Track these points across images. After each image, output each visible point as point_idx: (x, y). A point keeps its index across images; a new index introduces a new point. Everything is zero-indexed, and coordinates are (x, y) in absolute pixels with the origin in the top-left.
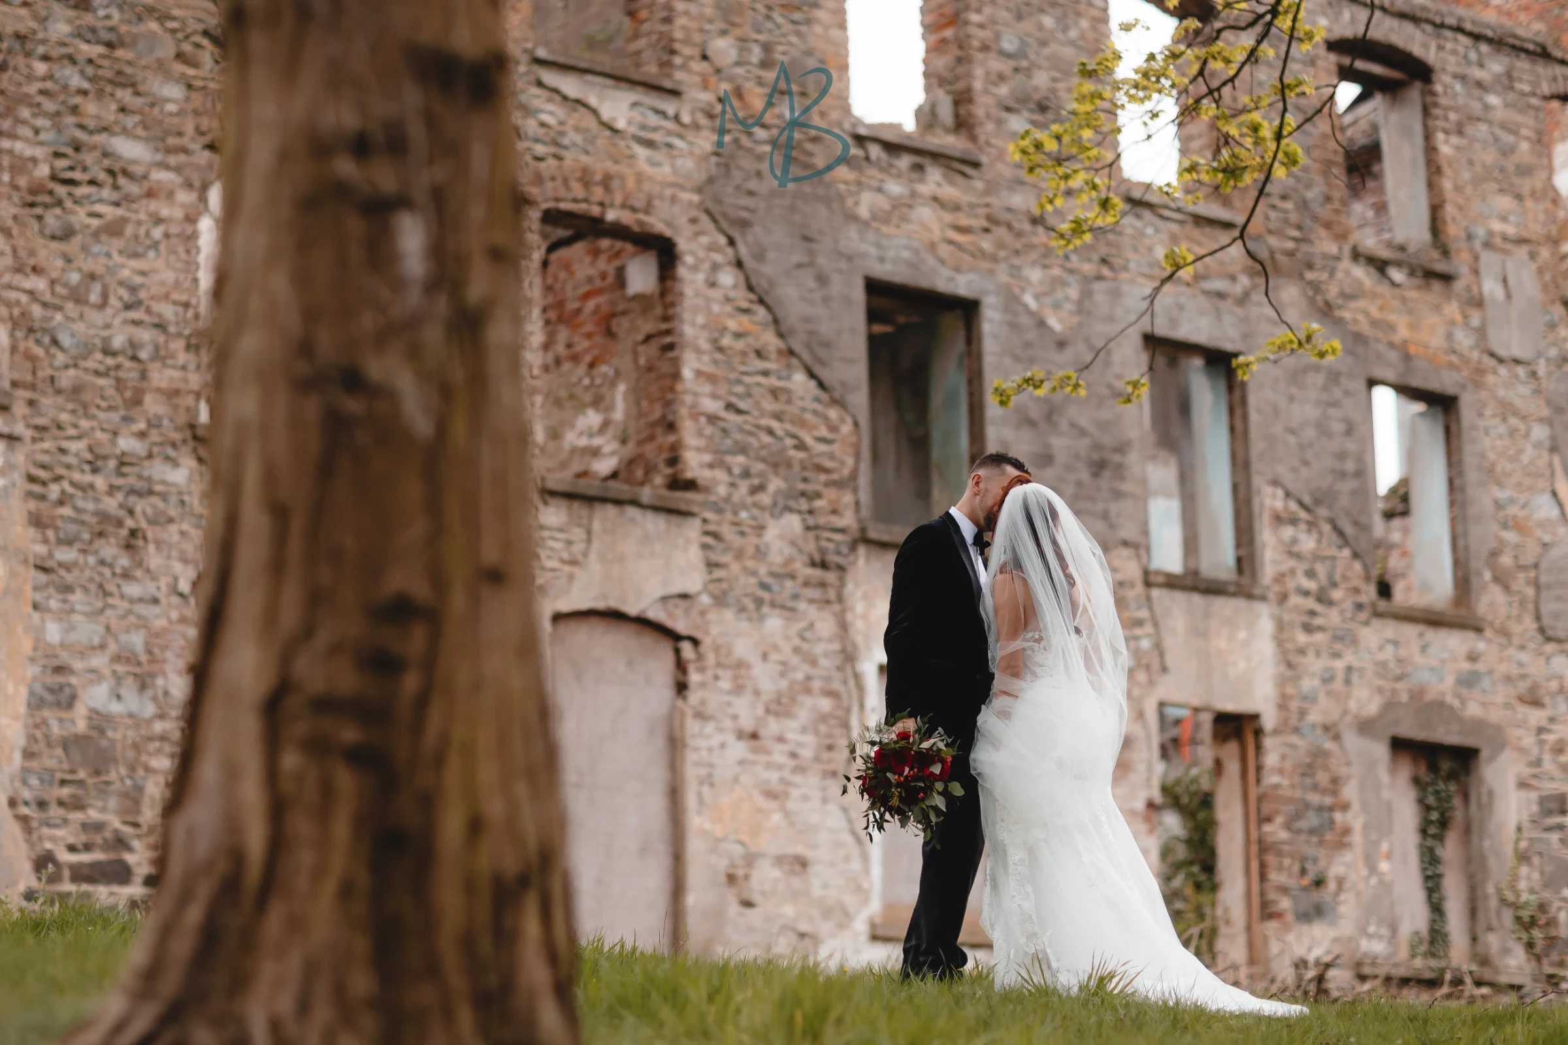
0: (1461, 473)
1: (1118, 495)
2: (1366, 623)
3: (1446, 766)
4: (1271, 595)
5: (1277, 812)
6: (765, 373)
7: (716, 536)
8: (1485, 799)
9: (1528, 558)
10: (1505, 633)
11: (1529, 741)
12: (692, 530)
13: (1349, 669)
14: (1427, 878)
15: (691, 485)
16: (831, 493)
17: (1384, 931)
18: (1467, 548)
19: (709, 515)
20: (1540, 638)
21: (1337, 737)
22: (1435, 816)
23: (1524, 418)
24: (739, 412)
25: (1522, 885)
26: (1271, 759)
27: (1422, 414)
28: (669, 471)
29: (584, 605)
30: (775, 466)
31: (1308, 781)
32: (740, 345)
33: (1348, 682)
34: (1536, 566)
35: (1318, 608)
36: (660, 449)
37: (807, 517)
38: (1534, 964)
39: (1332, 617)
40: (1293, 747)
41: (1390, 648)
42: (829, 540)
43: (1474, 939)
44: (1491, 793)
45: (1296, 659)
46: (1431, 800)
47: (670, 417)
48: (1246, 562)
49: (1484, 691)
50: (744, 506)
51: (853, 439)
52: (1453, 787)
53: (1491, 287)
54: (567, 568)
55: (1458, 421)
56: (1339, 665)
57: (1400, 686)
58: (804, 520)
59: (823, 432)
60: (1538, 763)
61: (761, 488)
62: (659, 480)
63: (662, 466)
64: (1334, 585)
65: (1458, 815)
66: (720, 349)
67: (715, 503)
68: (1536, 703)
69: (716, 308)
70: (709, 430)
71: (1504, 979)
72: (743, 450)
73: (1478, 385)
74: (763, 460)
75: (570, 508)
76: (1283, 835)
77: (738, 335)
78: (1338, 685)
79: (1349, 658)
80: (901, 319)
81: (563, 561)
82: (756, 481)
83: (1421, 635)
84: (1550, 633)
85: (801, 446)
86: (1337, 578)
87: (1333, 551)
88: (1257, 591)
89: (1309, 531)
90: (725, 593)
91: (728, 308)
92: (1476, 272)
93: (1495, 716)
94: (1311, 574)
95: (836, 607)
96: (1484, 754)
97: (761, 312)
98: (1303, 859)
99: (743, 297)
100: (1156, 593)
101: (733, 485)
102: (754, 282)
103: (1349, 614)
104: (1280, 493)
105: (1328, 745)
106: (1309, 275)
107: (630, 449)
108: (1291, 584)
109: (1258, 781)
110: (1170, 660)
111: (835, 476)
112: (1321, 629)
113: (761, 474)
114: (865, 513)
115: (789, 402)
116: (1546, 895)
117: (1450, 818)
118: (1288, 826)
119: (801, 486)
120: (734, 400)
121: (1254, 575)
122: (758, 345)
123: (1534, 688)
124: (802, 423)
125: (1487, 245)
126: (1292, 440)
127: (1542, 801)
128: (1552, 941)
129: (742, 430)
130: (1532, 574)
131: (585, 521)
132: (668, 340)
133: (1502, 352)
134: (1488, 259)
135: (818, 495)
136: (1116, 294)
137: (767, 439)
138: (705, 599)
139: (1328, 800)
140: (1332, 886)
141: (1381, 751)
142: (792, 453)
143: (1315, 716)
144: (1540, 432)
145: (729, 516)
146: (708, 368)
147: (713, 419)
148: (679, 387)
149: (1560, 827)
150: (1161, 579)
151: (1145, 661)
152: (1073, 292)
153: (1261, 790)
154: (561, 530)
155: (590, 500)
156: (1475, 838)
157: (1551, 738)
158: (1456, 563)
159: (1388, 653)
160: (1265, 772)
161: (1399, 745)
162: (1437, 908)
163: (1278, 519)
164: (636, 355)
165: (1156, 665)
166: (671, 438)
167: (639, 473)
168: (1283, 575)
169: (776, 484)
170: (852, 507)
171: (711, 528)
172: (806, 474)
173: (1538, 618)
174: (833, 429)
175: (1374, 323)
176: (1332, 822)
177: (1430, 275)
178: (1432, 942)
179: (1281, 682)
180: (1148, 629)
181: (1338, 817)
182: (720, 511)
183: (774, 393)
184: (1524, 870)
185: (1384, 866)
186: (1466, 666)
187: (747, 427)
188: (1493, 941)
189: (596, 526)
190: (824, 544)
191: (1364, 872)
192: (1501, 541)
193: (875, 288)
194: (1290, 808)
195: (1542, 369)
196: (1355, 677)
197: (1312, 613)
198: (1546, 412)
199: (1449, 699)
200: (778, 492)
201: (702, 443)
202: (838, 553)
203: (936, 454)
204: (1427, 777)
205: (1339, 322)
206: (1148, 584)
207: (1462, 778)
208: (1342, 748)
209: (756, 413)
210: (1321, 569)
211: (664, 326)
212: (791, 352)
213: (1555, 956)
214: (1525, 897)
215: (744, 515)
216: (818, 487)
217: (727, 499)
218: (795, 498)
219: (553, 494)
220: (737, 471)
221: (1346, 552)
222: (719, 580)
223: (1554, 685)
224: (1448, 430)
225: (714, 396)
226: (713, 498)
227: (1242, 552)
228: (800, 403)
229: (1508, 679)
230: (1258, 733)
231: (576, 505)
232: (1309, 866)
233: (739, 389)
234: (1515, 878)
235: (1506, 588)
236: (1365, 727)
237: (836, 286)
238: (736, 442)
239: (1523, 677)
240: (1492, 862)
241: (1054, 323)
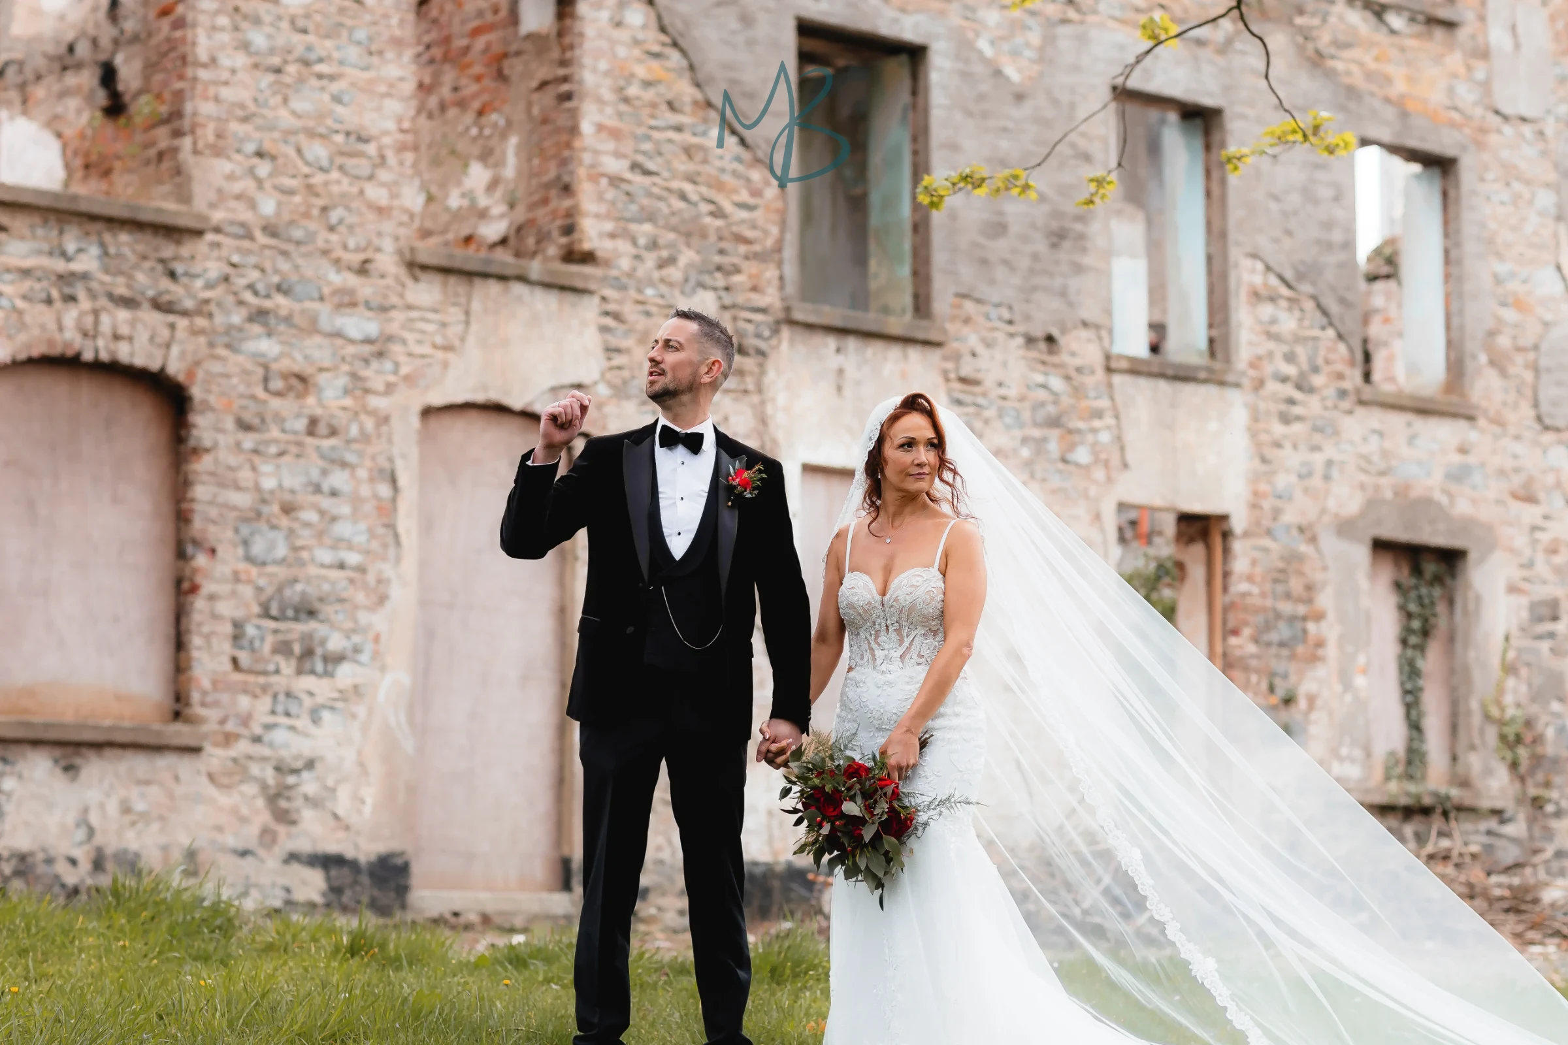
0: (1458, 245)
1: (1078, 269)
2: (1350, 412)
3: (1430, 568)
4: (1246, 382)
5: (1246, 623)
6: (679, 129)
7: (617, 316)
8: (1471, 606)
9: (1527, 340)
10: (1499, 422)
11: (1521, 541)
12: (589, 308)
13: (1329, 463)
14: (1406, 692)
15: (588, 258)
16: (751, 267)
17: (1358, 753)
18: (1462, 327)
19: (608, 292)
20: (1538, 427)
21: (1313, 540)
22: (1416, 624)
23: (1528, 183)
24: (647, 173)
25: (1509, 699)
26: (1240, 565)
27: (1417, 177)
28: (564, 240)
29: (460, 399)
30: (688, 235)
31: (1280, 588)
32: (649, 95)
33: (1327, 478)
34: (1536, 348)
35: (1297, 395)
36: (554, 214)
37: (723, 294)
38: (1517, 785)
39: (1312, 406)
40: (1266, 550)
41: (1374, 439)
42: (749, 321)
43: (1454, 758)
44: (1478, 599)
45: (1270, 452)
46: (1413, 607)
47: (566, 179)
48: (1217, 346)
49: (1474, 488)
50: (651, 283)
51: (779, 204)
52: (1437, 592)
53: (1498, 37)
54: (440, 355)
55: (1457, 186)
56: (1318, 459)
57: (1384, 481)
58: (720, 298)
59: (744, 196)
60: (1530, 565)
61: (671, 261)
62: (552, 251)
63: (555, 233)
64: (1316, 370)
65: (1442, 622)
66: (626, 100)
67: (617, 279)
68: (1531, 499)
69: (622, 52)
70: (611, 194)
71: (1485, 804)
72: (651, 218)
73: (1480, 146)
74: (674, 229)
75: (445, 284)
76: (1252, 648)
77: (647, 84)
78: (1316, 482)
79: (1330, 451)
80: (841, 62)
81: (435, 346)
82: (665, 254)
83: (1409, 424)
84: (1548, 421)
85: (718, 213)
86: (1320, 361)
87: (1316, 332)
88: (1230, 378)
89: (1290, 309)
90: (625, 382)
91: (637, 52)
92: (1482, 18)
93: (1485, 514)
94: (1290, 358)
95: (755, 399)
96: (1472, 556)
97: (675, 56)
98: (1273, 674)
99: (653, 39)
100: (1117, 379)
101: (637, 257)
102: (666, 21)
103: (1329, 403)
104: (1260, 266)
105: (1304, 548)
106: (1299, 21)
107: (520, 214)
108: (1268, 369)
109: (1225, 589)
110: (1130, 457)
111: (757, 248)
112: (1299, 418)
113: (671, 245)
114: (791, 289)
115: (705, 161)
116: (1534, 709)
117: (1434, 627)
118: (1256, 640)
119: (717, 259)
120: (640, 158)
121: (1227, 360)
122: (670, 96)
123: (1529, 483)
124: (720, 186)
126: (1274, 206)
127: (1533, 607)
128: (1538, 760)
129: (650, 195)
130: (1531, 356)
131: (463, 300)
132: (565, 88)
133: (1507, 109)
134: (1496, 4)
135: (737, 270)
136: (1082, 40)
137: (678, 204)
138: (603, 390)
139: (1301, 610)
140: (1302, 704)
141: (1361, 554)
142: (708, 220)
143: (1290, 517)
144: (1546, 199)
145: (633, 293)
146: (613, 123)
147: (615, 181)
148: (577, 144)
149: (1551, 635)
150: (1124, 365)
151: (1103, 456)
152: (1034, 37)
153: (1228, 599)
154: (435, 311)
155: (469, 275)
156: (1459, 646)
157: (1544, 537)
158: (1449, 343)
159: (1373, 446)
160: (1234, 579)
161: (1381, 546)
162: (1415, 726)
163: (1256, 296)
164: (529, 105)
165: (1115, 460)
166: (567, 203)
167: (531, 241)
168: (1260, 358)
169: (687, 256)
170: (776, 282)
171: (611, 307)
172: (724, 245)
173: (1536, 405)
174: (756, 193)
175: (1369, 75)
176: (1305, 631)
177: (1433, 21)
178: (1409, 762)
179: (1255, 478)
180: (1109, 420)
181: (1311, 627)
182: (623, 288)
183: (688, 151)
184: (1511, 682)
185: (1360, 681)
186: (1456, 458)
187: (655, 190)
188: (1474, 762)
189: (476, 306)
190: (742, 325)
191: (1338, 688)
192: (1500, 320)
193: (807, 29)
194: (1260, 619)
195: (1550, 127)
196: (1335, 473)
197: (1291, 402)
198: (1552, 176)
199: (1438, 496)
200: (690, 265)
201: (602, 209)
202: (758, 336)
203: (874, 220)
204: (1408, 580)
205: (1330, 74)
206: (1109, 370)
207: (1448, 581)
208: (1318, 550)
209: (666, 174)
210: (1301, 352)
211: (561, 72)
212: (709, 104)
213: (1540, 776)
214: (1511, 712)
215: (649, 292)
216: (736, 260)
217: (630, 274)
218: (710, 273)
219: (425, 268)
220: (642, 241)
221: (1331, 333)
222: (619, 368)
223: (1550, 479)
224: (1445, 194)
225: (618, 155)
226: (614, 273)
227: (1214, 333)
228: (718, 163)
229: (1502, 473)
230: (1226, 535)
231: (452, 280)
232: (1278, 682)
233: (647, 146)
234: (1501, 690)
235: (1503, 373)
236: (1345, 528)
237: (762, 29)
238: (642, 208)
239: (1517, 470)
240: (1477, 675)
241: (1012, 73)
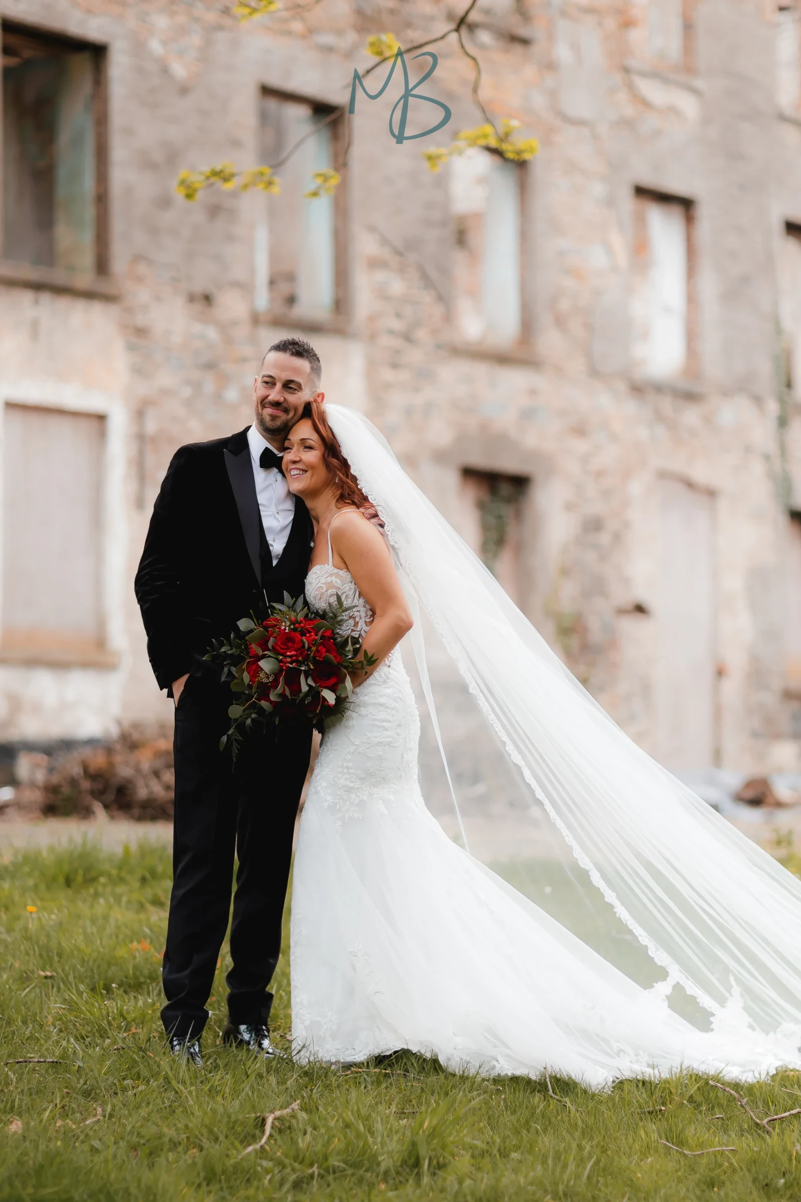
0: (531, 225)
1: (230, 238)
2: (445, 361)
3: (505, 489)
4: (364, 334)
8: (537, 522)
9: (583, 304)
10: (560, 370)
11: (575, 468)
13: (428, 404)
18: (532, 293)
20: (589, 374)
22: (494, 534)
23: (587, 175)
25: (564, 595)
27: (499, 169)
33: (426, 416)
34: (592, 312)
35: (404, 346)
39: (415, 356)
41: (464, 384)
44: (542, 516)
45: (383, 394)
46: (492, 521)
48: (341, 304)
49: (541, 424)
52: (509, 508)
53: (563, 53)
55: (530, 176)
56: (420, 399)
57: (470, 418)
60: (581, 487)
64: (419, 325)
65: (513, 533)
68: (583, 433)
73: (550, 144)
78: (418, 418)
79: (428, 393)
80: (28, 54)
83: (490, 371)
84: (598, 369)
86: (422, 318)
87: (420, 294)
88: (351, 331)
89: (399, 275)
92: (551, 37)
93: (549, 446)
94: (398, 315)
96: (536, 482)
100: (262, 331)
103: (429, 354)
104: (376, 239)
108: (381, 325)
112: (405, 366)
116: (583, 604)
117: (507, 536)
121: (349, 315)
123: (583, 419)
125: (564, 13)
127: (584, 521)
128: (586, 645)
130: (588, 320)
133: (571, 113)
134: (563, 26)
136: (235, 44)
141: (453, 478)
144: (598, 189)
149: (597, 545)
150: (267, 319)
152: (196, 40)
156: (525, 554)
158: (522, 306)
159: (462, 390)
161: (470, 473)
168: (375, 316)
173: (589, 356)
175: (464, 82)
177: (513, 38)
184: (566, 583)
186: (527, 400)
192: (561, 286)
193: (8, 27)
195: (603, 130)
196: (433, 412)
197: (398, 352)
198: (604, 170)
199: (513, 431)
203: (62, 191)
204: (486, 498)
206: (255, 323)
207: (518, 500)
210: (408, 311)
214: (565, 606)
221: (430, 296)
223: (599, 419)
224: (520, 184)
227: (339, 293)
229: (561, 412)
234: (558, 589)
235: (565, 331)
236: (441, 457)
239: (573, 411)
240: (540, 577)
241: (179, 70)
